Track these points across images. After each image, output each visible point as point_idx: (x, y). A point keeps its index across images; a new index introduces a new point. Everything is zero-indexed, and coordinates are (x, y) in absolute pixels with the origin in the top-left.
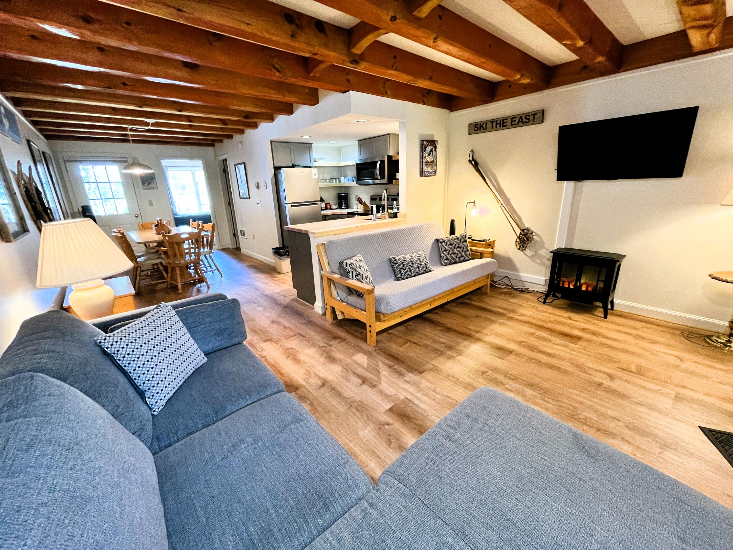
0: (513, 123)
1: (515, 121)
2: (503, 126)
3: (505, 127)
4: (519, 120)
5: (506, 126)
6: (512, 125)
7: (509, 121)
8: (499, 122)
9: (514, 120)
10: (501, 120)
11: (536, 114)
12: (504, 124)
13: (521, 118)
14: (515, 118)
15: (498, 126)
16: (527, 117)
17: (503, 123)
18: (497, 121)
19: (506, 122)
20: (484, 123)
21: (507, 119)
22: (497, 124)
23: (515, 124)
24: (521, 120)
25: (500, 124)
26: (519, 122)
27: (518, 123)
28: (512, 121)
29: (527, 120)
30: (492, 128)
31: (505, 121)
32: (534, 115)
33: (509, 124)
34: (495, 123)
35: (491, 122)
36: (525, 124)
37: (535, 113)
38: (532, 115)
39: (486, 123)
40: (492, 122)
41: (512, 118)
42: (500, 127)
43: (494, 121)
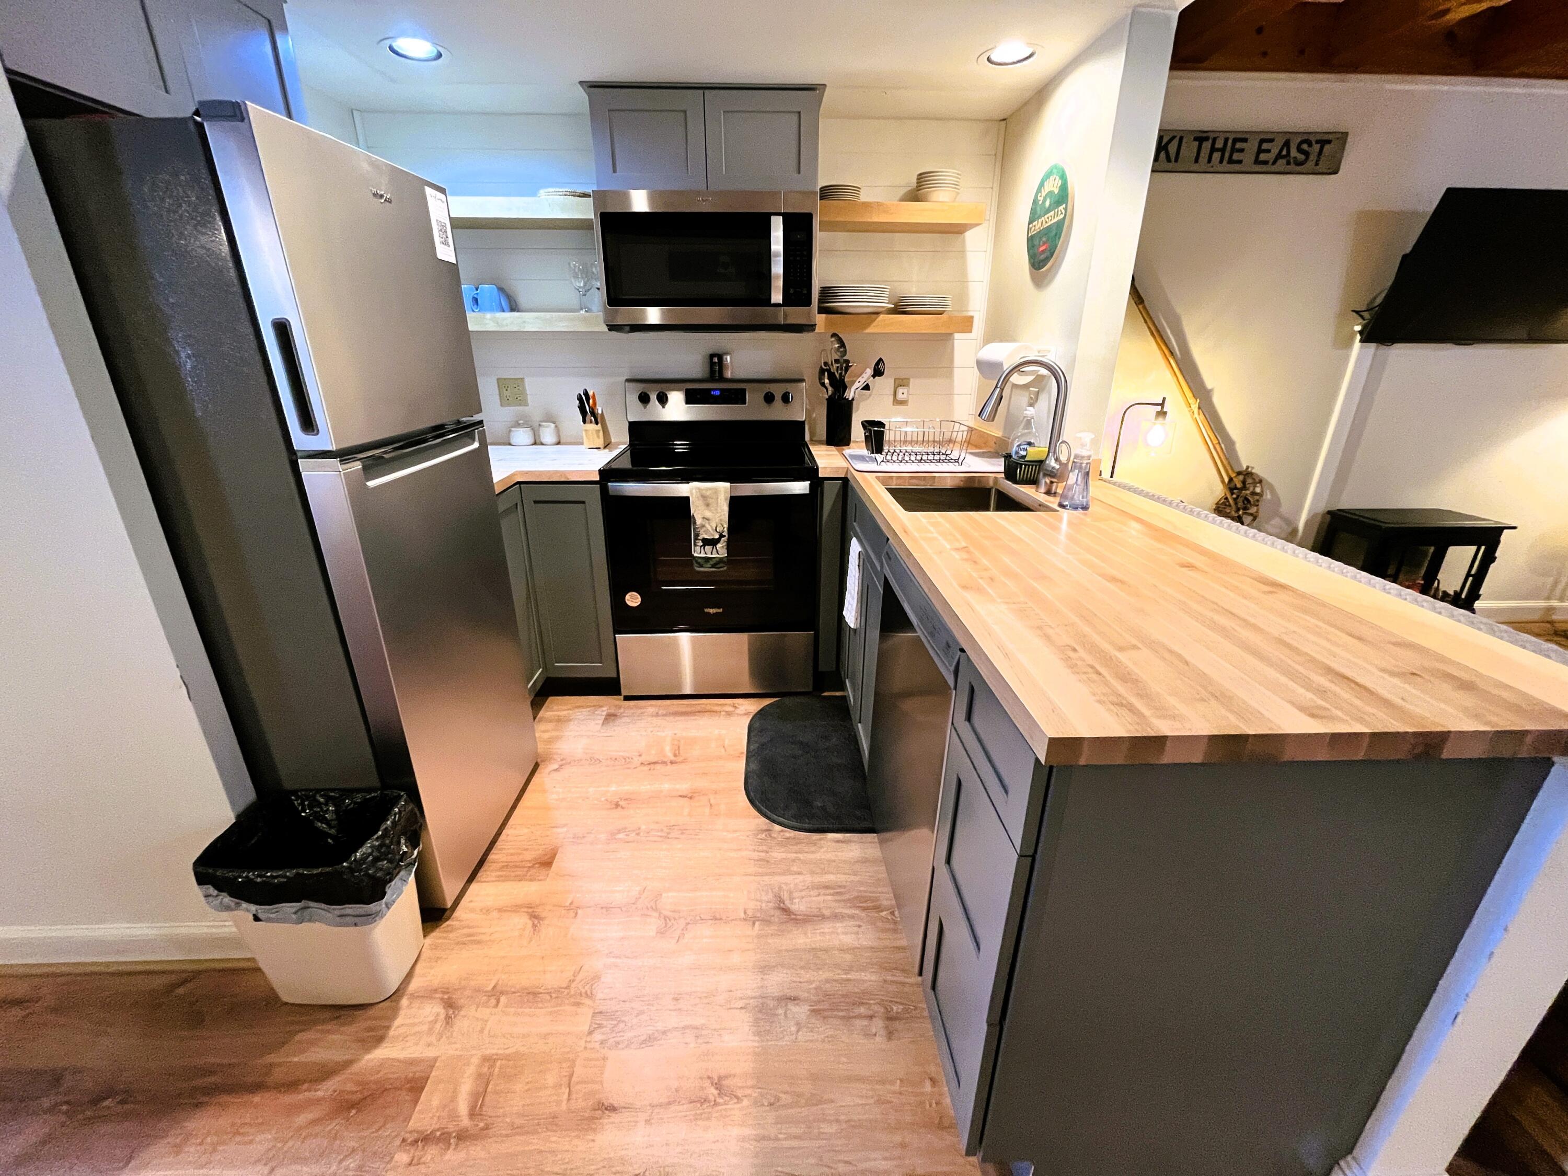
0: (1263, 157)
1: (1268, 151)
2: (1231, 161)
3: (1236, 167)
4: (1281, 150)
5: (1240, 162)
6: (1257, 161)
7: (1251, 147)
8: (1219, 144)
9: (1265, 146)
10: (1226, 140)
11: (1329, 142)
12: (1236, 156)
13: (1287, 144)
14: (1271, 140)
15: (1216, 156)
16: (1305, 147)
17: (1233, 150)
18: (1214, 140)
19: (1242, 150)
20: (1173, 138)
21: (1245, 140)
22: (1213, 150)
23: (1265, 163)
24: (1284, 152)
25: (1223, 150)
26: (1279, 156)
27: (1274, 163)
28: (1260, 151)
29: (1301, 157)
30: (1196, 161)
31: (1238, 145)
32: (1323, 143)
33: (1248, 158)
34: (1207, 145)
35: (1196, 139)
36: (1292, 167)
37: (1326, 137)
38: (1317, 142)
39: (1181, 138)
40: (1201, 138)
41: (1262, 141)
42: (1221, 162)
43: (1207, 139)
